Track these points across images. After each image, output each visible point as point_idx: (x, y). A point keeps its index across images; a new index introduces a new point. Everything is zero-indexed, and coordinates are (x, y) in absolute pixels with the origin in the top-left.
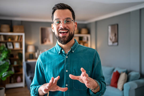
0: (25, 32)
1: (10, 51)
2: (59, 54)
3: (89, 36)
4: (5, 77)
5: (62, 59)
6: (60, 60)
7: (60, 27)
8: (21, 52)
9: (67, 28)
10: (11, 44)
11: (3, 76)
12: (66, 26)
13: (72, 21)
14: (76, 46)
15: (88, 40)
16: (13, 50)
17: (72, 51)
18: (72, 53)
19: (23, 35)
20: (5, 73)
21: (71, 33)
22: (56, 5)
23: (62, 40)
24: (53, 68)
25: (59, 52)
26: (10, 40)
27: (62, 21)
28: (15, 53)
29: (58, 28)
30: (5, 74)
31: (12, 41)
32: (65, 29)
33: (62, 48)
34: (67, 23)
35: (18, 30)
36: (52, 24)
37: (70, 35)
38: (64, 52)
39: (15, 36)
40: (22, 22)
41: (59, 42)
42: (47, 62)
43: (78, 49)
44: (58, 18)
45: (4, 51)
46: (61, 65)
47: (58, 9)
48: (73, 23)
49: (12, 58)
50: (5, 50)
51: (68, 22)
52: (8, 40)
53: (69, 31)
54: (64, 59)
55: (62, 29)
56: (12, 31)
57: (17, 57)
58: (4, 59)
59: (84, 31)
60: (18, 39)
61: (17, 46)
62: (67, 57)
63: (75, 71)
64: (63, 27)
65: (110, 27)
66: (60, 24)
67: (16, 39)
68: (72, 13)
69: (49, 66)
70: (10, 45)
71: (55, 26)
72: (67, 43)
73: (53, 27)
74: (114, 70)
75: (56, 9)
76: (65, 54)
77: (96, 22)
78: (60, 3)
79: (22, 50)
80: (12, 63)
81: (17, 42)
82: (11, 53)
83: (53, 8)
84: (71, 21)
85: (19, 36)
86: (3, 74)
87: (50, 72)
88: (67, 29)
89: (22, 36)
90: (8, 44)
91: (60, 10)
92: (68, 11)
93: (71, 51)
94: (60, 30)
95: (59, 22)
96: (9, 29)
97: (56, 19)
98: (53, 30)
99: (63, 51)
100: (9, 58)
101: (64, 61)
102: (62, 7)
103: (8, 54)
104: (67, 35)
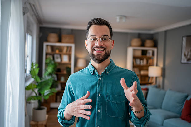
0: (75, 42)
1: (57, 64)
2: (92, 75)
3: (155, 50)
4: (47, 95)
5: (95, 81)
6: (92, 82)
7: (96, 44)
8: (69, 66)
9: (104, 46)
10: (59, 56)
11: (46, 94)
12: (102, 44)
13: (110, 38)
14: (112, 67)
15: (153, 54)
16: (60, 64)
17: (107, 72)
18: (107, 74)
19: (73, 46)
20: (48, 90)
21: (108, 51)
22: (92, 20)
23: (96, 57)
24: (83, 91)
25: (92, 73)
26: (57, 52)
27: (98, 39)
28: (63, 68)
29: (93, 45)
30: (47, 92)
31: (60, 53)
32: (101, 47)
33: (95, 69)
34: (104, 41)
35: (67, 40)
36: (86, 41)
37: (106, 53)
38: (97, 73)
39: (64, 47)
40: (72, 30)
41: (93, 60)
42: (78, 84)
43: (114, 70)
44: (94, 34)
45: (50, 64)
46: (93, 87)
47: (95, 24)
48: (111, 41)
49: (59, 73)
50: (52, 63)
51: (105, 39)
52: (55, 51)
53: (105, 48)
54: (97, 81)
55: (97, 47)
56: (60, 41)
57: (65, 72)
58: (50, 74)
59: (149, 43)
60: (67, 51)
61: (65, 59)
62: (100, 79)
63: (109, 95)
64: (99, 45)
65: (184, 39)
66: (96, 41)
67: (65, 51)
68: (110, 29)
69: (80, 88)
70: (57, 58)
71: (91, 42)
72: (102, 62)
73: (86, 44)
74: (187, 97)
75: (92, 24)
76: (99, 76)
77: (166, 32)
78: (98, 18)
79: (70, 64)
80: (59, 79)
81: (66, 54)
82: (58, 67)
83: (89, 23)
84: (108, 39)
85: (68, 47)
86: (46, 91)
87: (81, 94)
88: (104, 48)
89: (71, 47)
90: (55, 56)
91: (97, 26)
92: (105, 27)
93: (105, 72)
94: (95, 48)
95: (95, 39)
96: (57, 39)
97: (91, 35)
98: (86, 47)
99: (96, 71)
100: (55, 72)
101: (97, 83)
102: (100, 22)
103: (54, 69)
104: (103, 53)
